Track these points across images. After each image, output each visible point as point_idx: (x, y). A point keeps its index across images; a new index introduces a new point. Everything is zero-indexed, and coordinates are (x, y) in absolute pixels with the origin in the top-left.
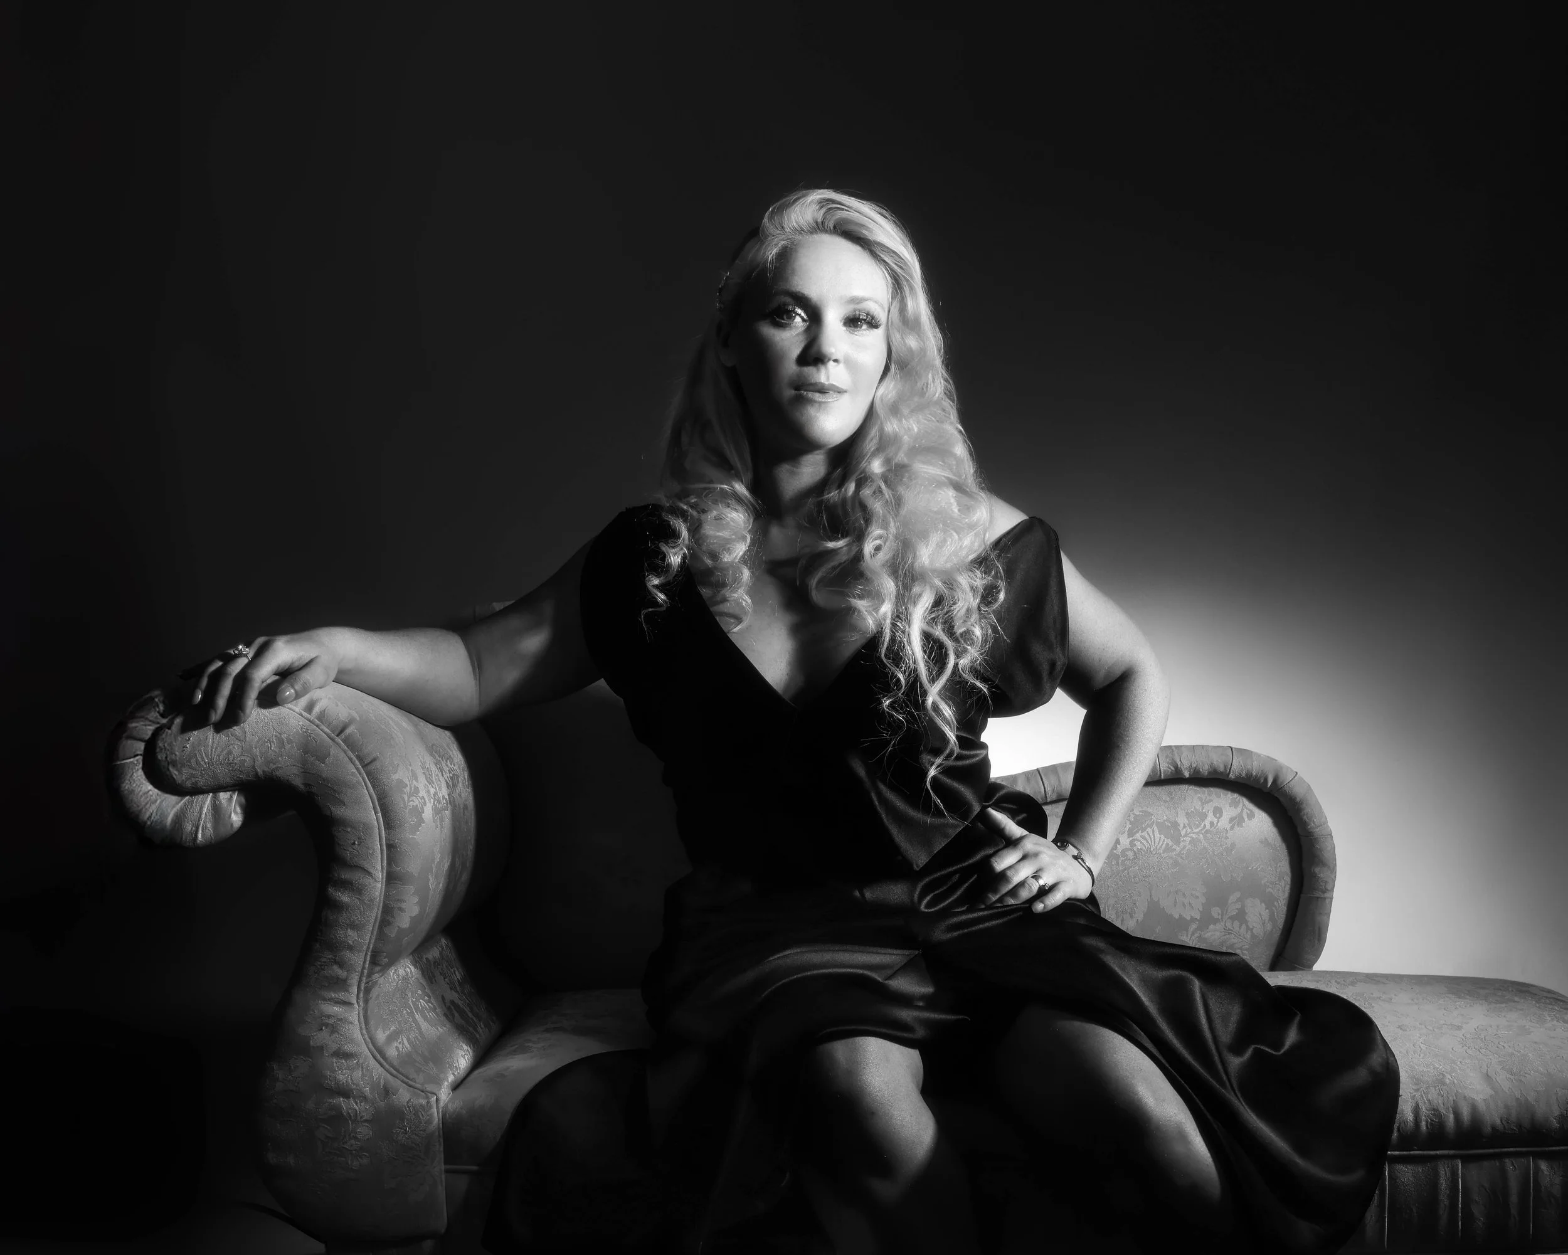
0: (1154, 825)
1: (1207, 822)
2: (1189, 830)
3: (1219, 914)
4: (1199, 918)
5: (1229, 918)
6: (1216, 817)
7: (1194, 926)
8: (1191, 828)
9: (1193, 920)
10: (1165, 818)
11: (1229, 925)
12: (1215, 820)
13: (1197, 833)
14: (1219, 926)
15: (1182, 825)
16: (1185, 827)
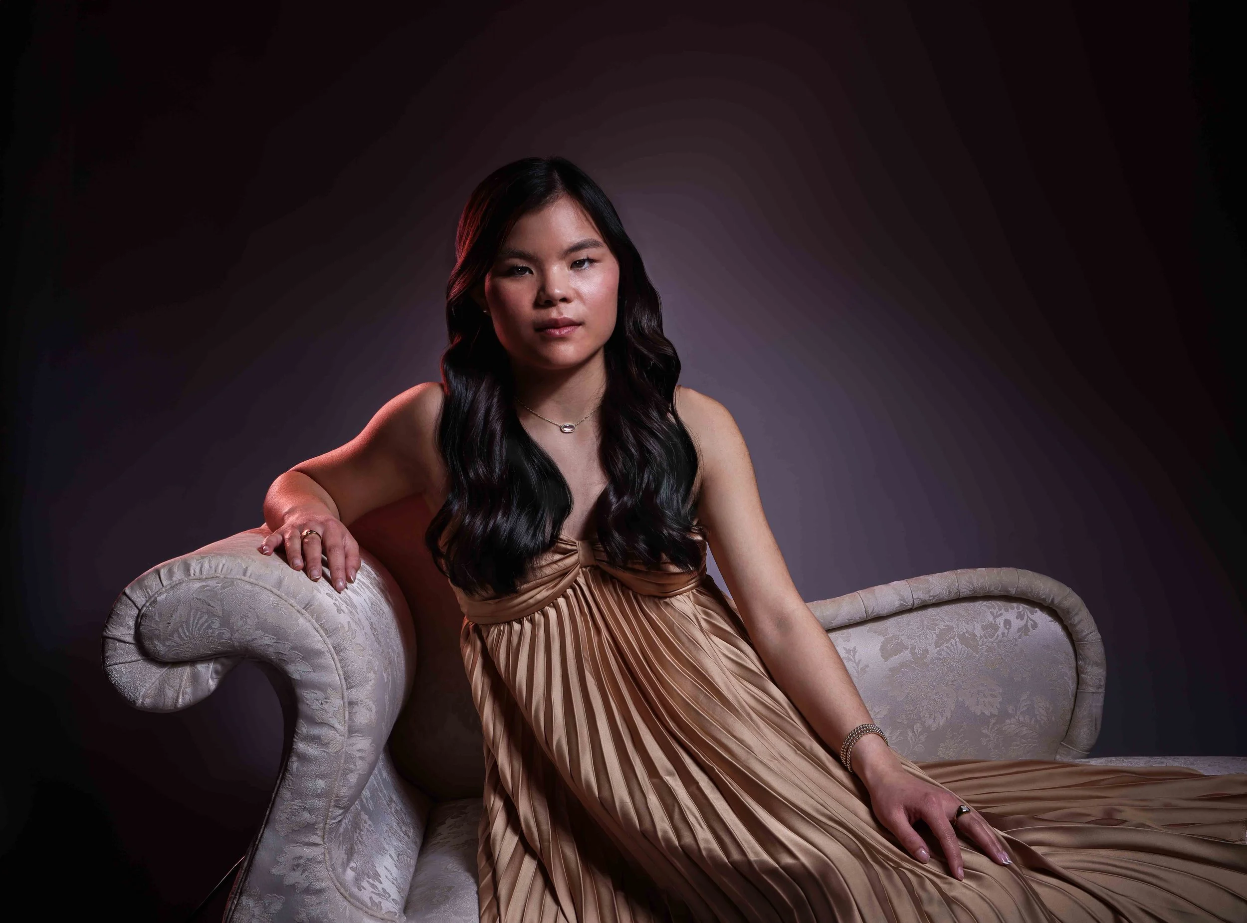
0: (956, 637)
1: (999, 632)
2: (985, 640)
3: (1013, 710)
4: (997, 714)
5: (1022, 713)
6: (1007, 629)
7: (993, 721)
8: (986, 638)
9: (992, 715)
10: (965, 631)
11: (1021, 719)
12: (1006, 631)
13: (992, 642)
14: (1013, 720)
15: (979, 636)
16: (981, 637)
